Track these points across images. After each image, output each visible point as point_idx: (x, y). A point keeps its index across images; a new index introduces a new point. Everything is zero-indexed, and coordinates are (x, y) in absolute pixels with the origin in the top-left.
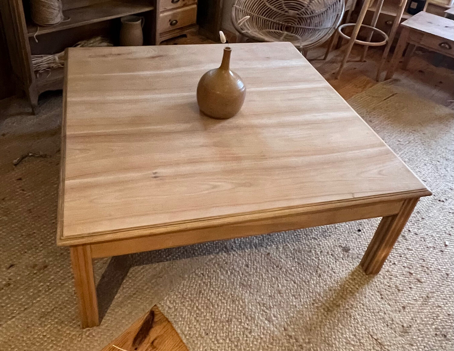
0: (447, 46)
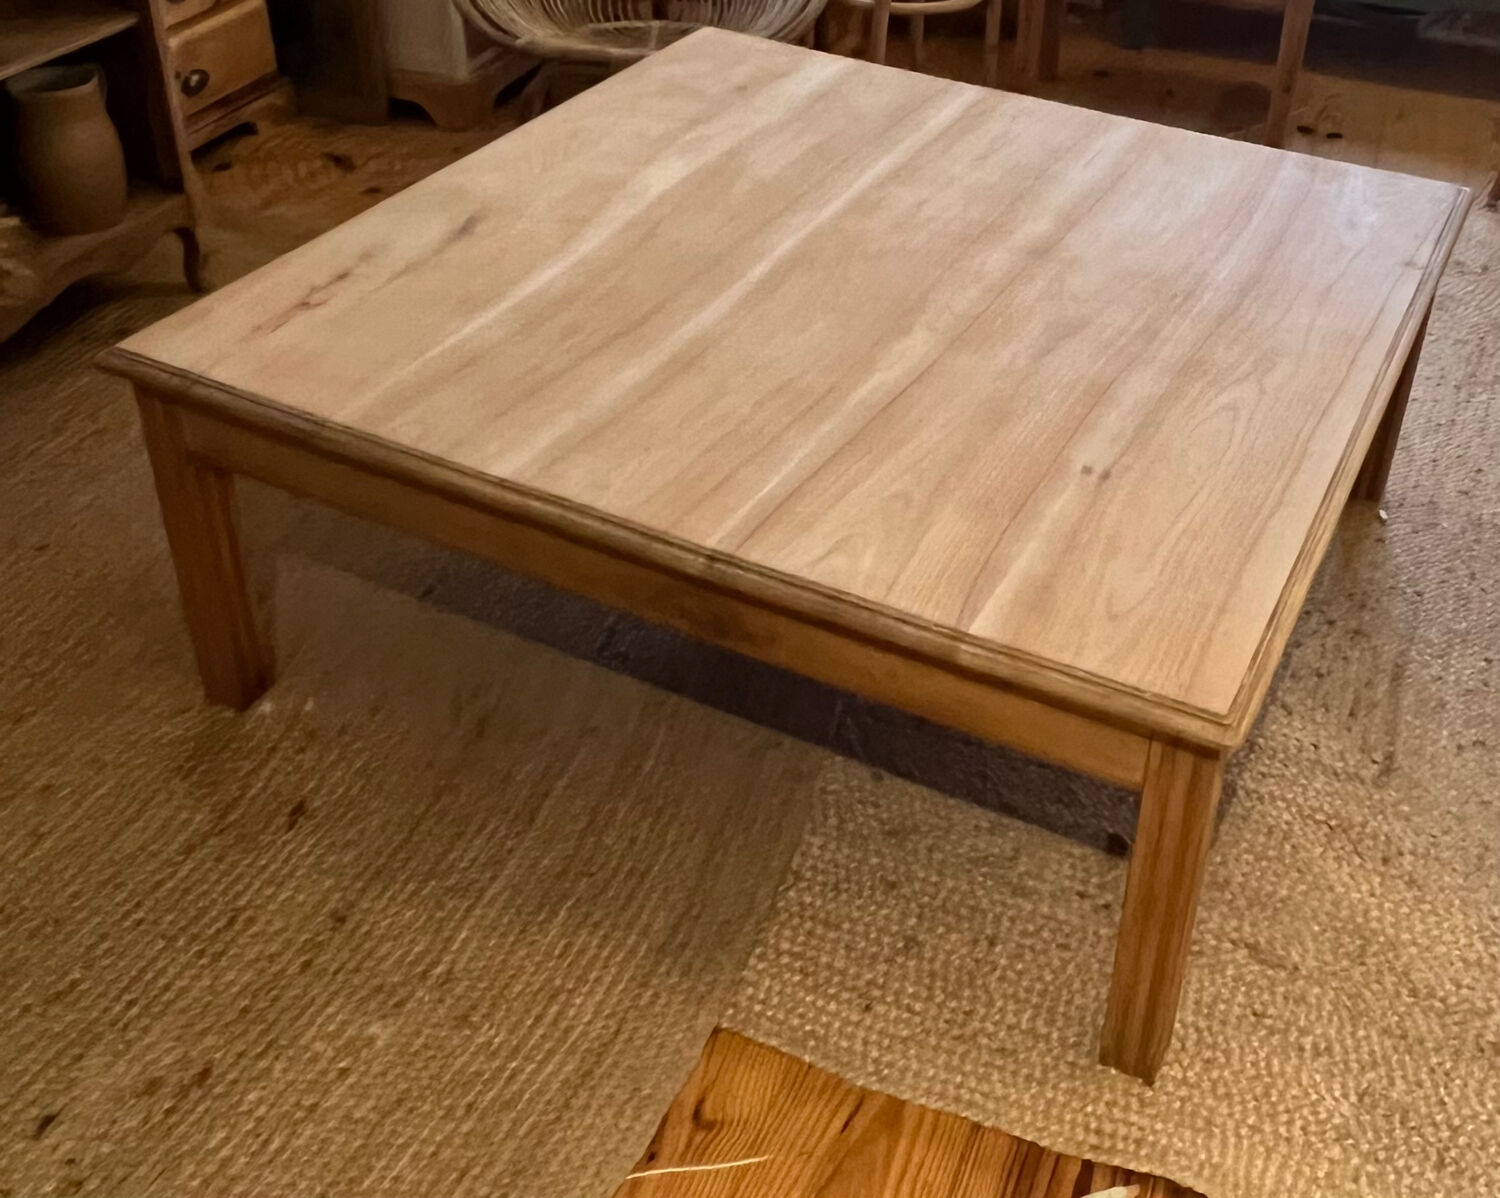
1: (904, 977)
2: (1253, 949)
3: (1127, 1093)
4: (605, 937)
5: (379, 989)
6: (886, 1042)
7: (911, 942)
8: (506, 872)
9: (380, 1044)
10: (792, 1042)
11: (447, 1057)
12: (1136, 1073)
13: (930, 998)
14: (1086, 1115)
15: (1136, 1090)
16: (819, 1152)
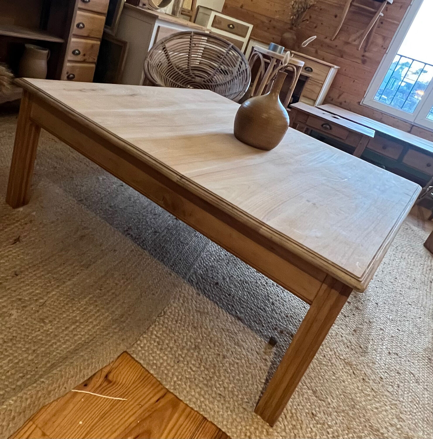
0: (328, 127)
1: (192, 357)
2: (314, 392)
3: (262, 427)
4: (98, 310)
5: (20, 299)
6: (180, 377)
7: (197, 347)
8: (74, 280)
9: (13, 317)
10: (148, 364)
11: (33, 330)
12: (267, 421)
13: (199, 368)
14: (246, 429)
15: (266, 427)
16: (147, 406)
